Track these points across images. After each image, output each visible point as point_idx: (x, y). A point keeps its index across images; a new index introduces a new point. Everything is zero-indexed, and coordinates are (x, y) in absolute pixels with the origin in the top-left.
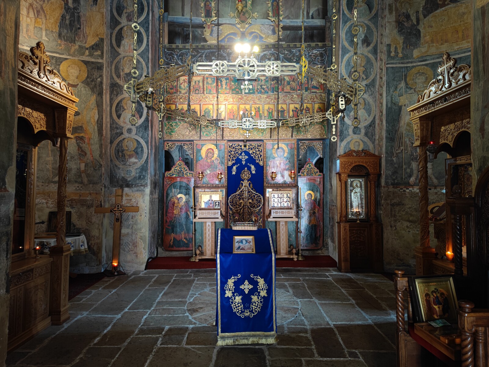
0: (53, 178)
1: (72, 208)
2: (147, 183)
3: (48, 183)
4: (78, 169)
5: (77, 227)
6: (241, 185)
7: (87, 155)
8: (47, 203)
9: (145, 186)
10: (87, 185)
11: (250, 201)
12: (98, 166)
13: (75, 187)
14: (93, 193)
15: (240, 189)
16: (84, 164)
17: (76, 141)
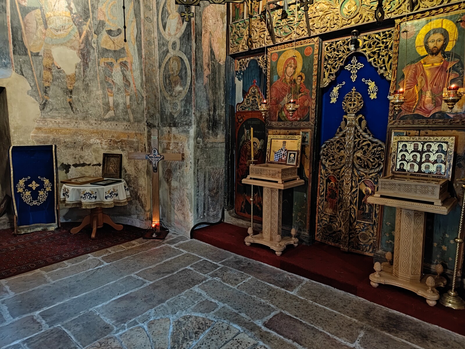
0: (104, 115)
1: (123, 150)
2: (191, 120)
3: (101, 121)
4: (124, 104)
5: (128, 172)
6: (343, 122)
7: (131, 86)
8: (101, 143)
9: (189, 124)
10: (133, 123)
11: (359, 154)
12: (140, 99)
13: (124, 125)
14: (138, 133)
15: (341, 130)
16: (129, 97)
17: (121, 68)
